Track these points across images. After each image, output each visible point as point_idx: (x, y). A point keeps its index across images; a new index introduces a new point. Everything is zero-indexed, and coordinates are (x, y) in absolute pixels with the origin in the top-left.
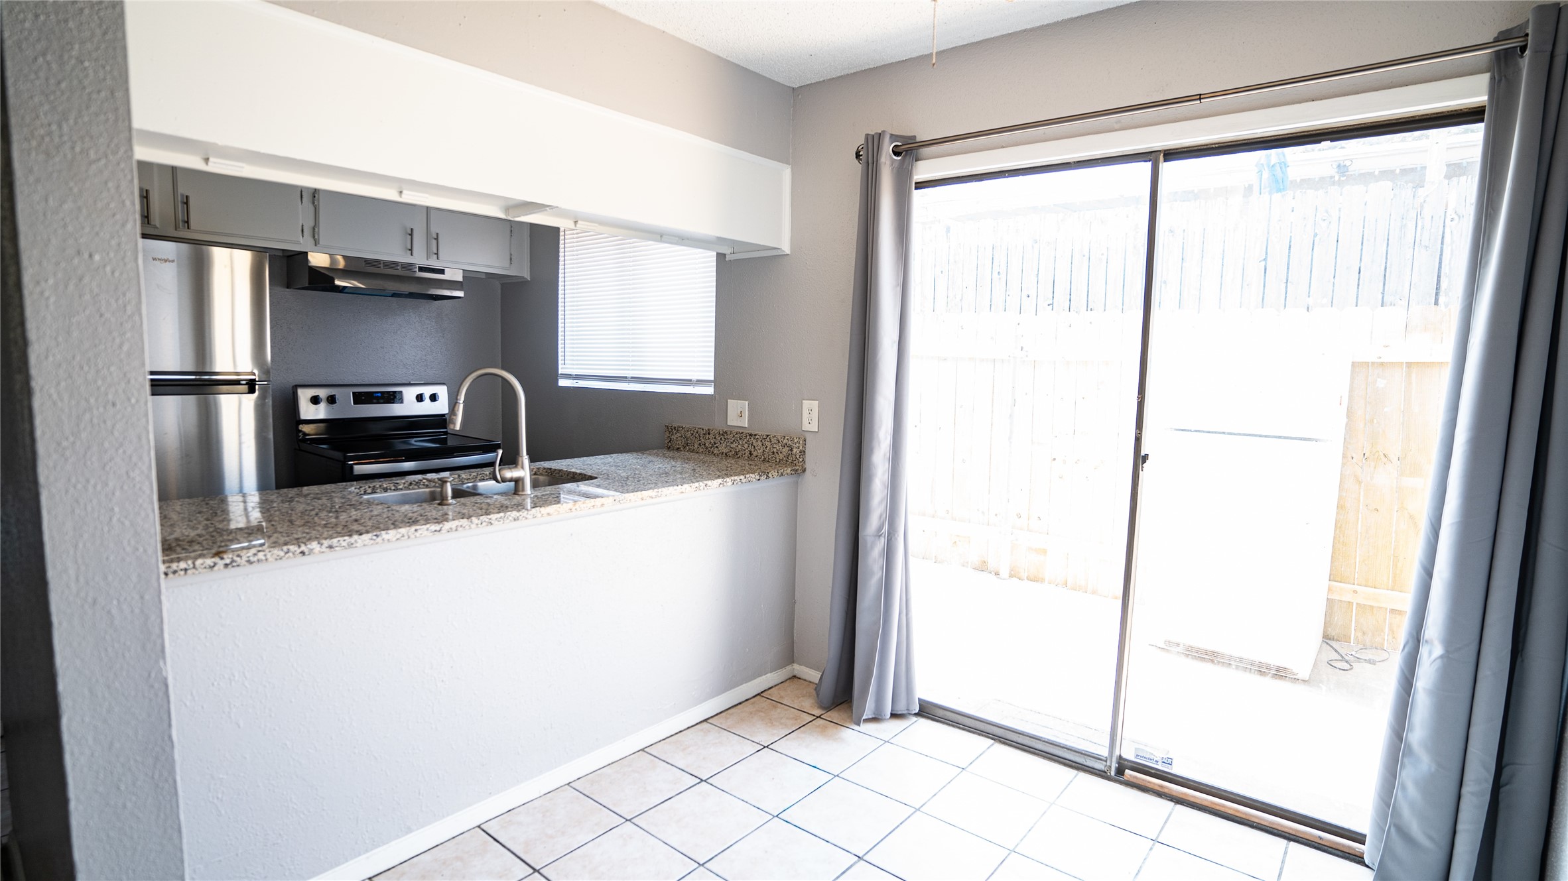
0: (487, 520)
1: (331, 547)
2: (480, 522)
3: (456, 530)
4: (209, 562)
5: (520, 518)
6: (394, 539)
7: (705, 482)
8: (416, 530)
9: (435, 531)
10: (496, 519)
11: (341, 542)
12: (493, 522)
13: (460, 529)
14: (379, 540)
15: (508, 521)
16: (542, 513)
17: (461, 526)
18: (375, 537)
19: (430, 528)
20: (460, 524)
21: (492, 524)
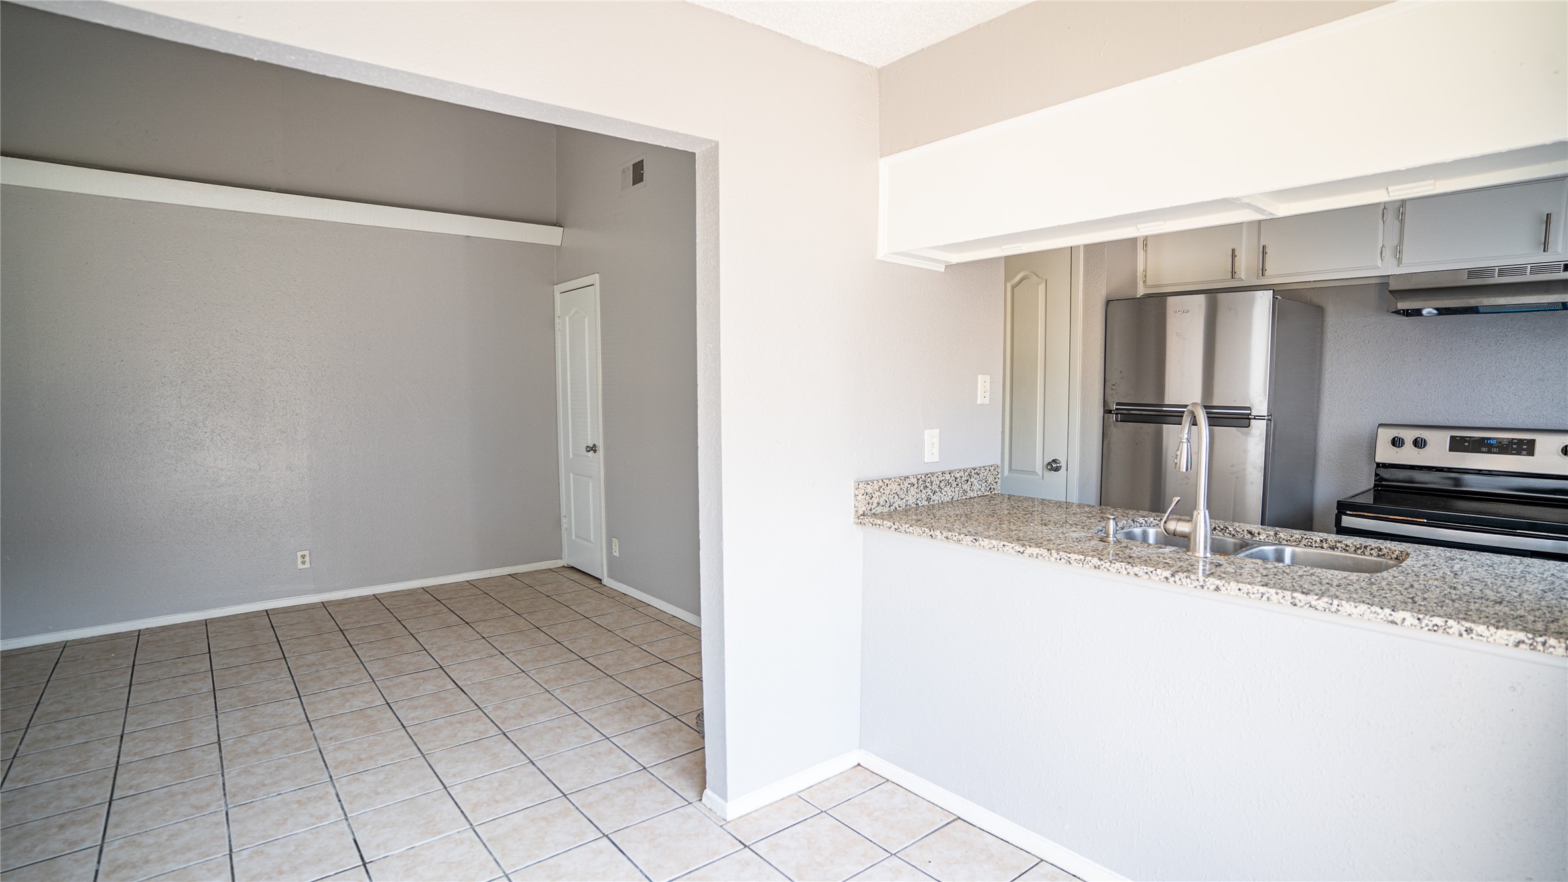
0: (1066, 558)
1: (947, 538)
2: (1059, 557)
3: (1037, 557)
4: (889, 524)
5: (1102, 567)
6: (987, 547)
7: (1468, 625)
8: (1004, 545)
9: (1019, 552)
10: (1076, 560)
11: (953, 536)
12: (1071, 562)
13: (1040, 557)
14: (977, 543)
15: (1087, 566)
16: (1129, 570)
17: (1041, 555)
18: (974, 541)
19: (1015, 548)
20: (1040, 553)
21: (1070, 563)
